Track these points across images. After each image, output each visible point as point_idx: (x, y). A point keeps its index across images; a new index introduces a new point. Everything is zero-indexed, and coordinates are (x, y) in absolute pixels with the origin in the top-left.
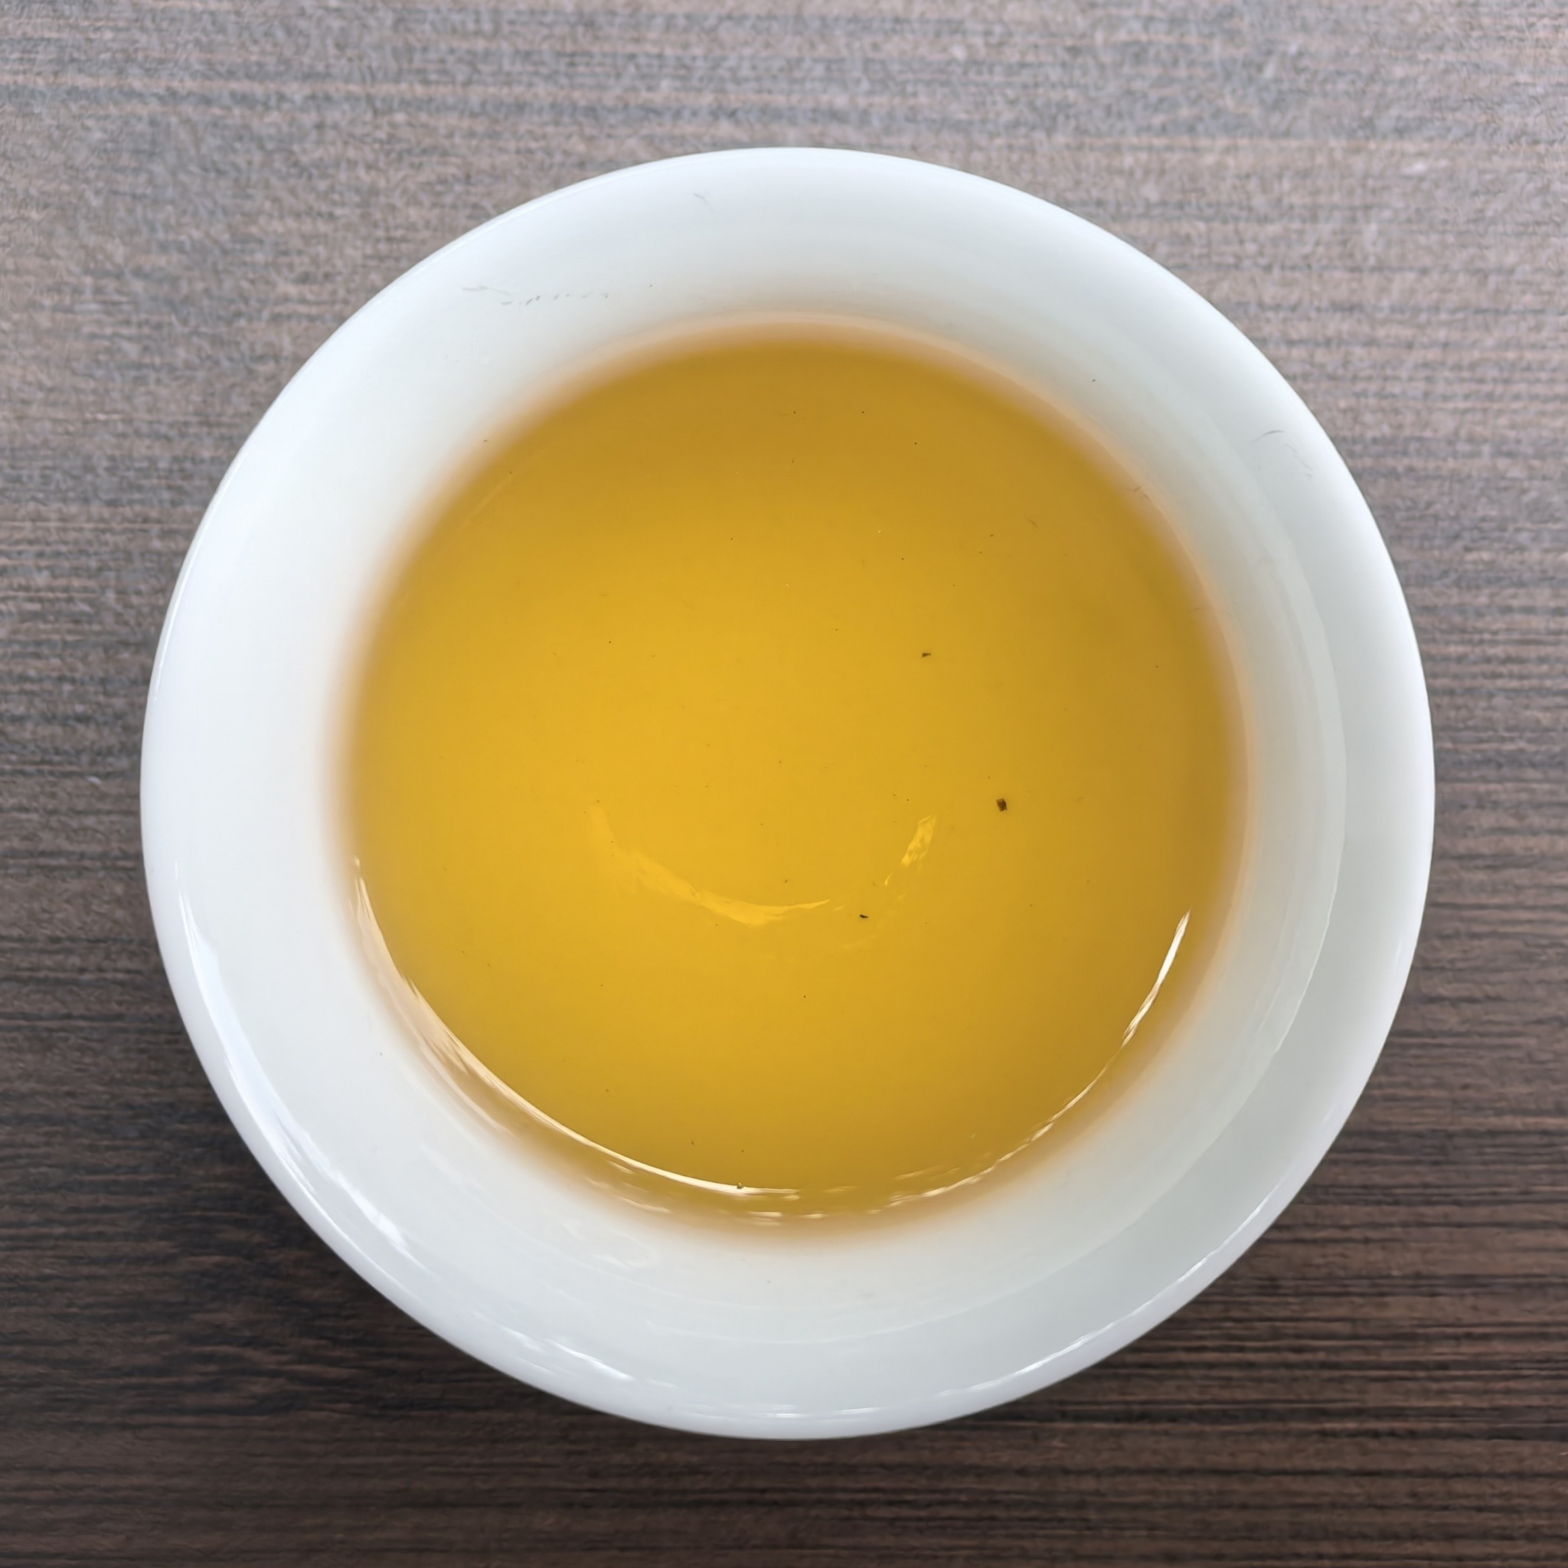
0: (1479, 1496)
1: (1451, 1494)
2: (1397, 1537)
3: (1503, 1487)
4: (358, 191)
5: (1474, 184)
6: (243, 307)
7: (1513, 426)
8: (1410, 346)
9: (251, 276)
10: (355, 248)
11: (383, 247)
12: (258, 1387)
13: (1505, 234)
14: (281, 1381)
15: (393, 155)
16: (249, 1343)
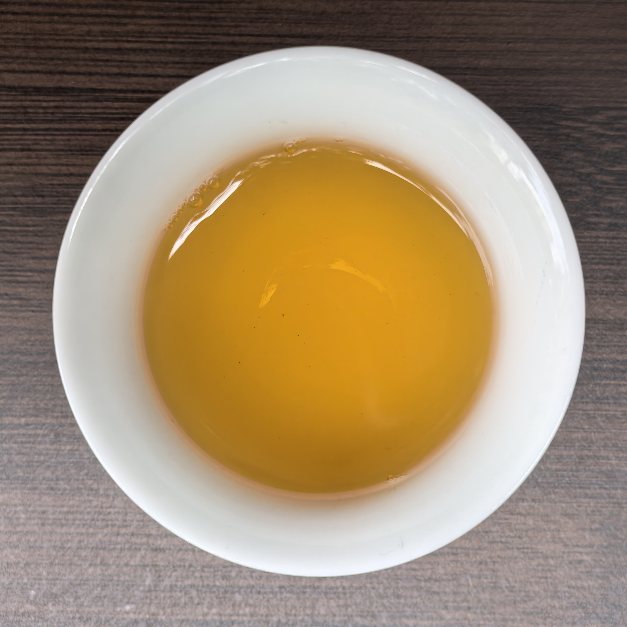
0: (107, 66)
1: (119, 67)
2: (141, 50)
3: (99, 70)
4: (559, 597)
5: (106, 600)
6: (604, 550)
7: (91, 501)
8: (133, 534)
9: (601, 563)
10: (560, 574)
11: (549, 575)
12: (599, 118)
13: (93, 581)
14: (590, 120)
15: (544, 612)
16: (602, 135)
